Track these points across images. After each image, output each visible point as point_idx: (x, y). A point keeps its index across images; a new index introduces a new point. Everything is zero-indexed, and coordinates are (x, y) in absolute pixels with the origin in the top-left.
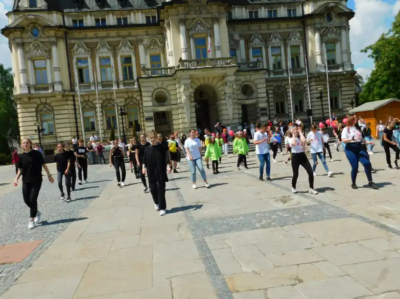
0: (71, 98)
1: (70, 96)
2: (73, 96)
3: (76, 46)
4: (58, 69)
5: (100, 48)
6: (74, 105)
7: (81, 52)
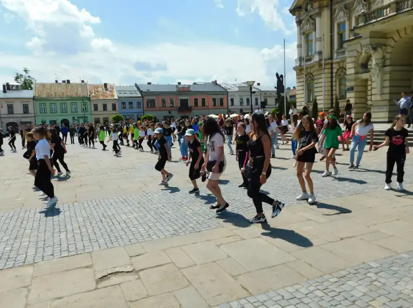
0: (329, 66)
1: (328, 64)
2: (332, 64)
3: (337, 11)
4: (320, 39)
5: (356, 7)
6: (332, 73)
7: (341, 16)
